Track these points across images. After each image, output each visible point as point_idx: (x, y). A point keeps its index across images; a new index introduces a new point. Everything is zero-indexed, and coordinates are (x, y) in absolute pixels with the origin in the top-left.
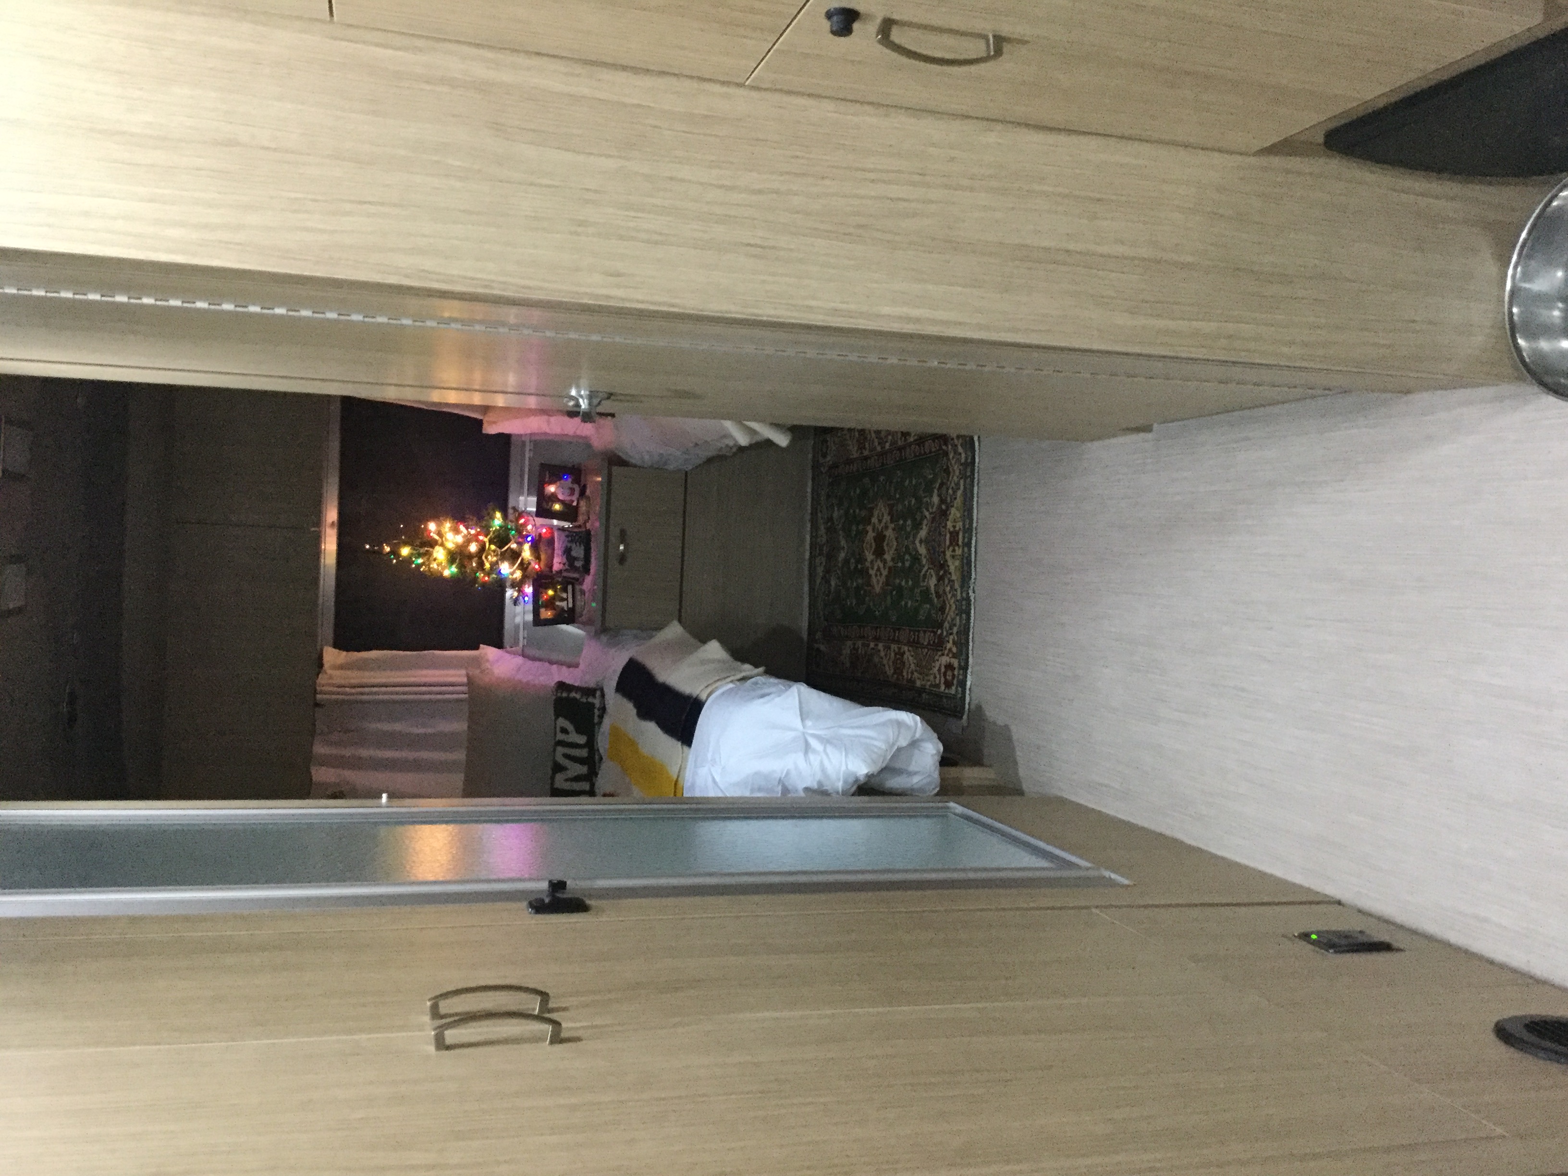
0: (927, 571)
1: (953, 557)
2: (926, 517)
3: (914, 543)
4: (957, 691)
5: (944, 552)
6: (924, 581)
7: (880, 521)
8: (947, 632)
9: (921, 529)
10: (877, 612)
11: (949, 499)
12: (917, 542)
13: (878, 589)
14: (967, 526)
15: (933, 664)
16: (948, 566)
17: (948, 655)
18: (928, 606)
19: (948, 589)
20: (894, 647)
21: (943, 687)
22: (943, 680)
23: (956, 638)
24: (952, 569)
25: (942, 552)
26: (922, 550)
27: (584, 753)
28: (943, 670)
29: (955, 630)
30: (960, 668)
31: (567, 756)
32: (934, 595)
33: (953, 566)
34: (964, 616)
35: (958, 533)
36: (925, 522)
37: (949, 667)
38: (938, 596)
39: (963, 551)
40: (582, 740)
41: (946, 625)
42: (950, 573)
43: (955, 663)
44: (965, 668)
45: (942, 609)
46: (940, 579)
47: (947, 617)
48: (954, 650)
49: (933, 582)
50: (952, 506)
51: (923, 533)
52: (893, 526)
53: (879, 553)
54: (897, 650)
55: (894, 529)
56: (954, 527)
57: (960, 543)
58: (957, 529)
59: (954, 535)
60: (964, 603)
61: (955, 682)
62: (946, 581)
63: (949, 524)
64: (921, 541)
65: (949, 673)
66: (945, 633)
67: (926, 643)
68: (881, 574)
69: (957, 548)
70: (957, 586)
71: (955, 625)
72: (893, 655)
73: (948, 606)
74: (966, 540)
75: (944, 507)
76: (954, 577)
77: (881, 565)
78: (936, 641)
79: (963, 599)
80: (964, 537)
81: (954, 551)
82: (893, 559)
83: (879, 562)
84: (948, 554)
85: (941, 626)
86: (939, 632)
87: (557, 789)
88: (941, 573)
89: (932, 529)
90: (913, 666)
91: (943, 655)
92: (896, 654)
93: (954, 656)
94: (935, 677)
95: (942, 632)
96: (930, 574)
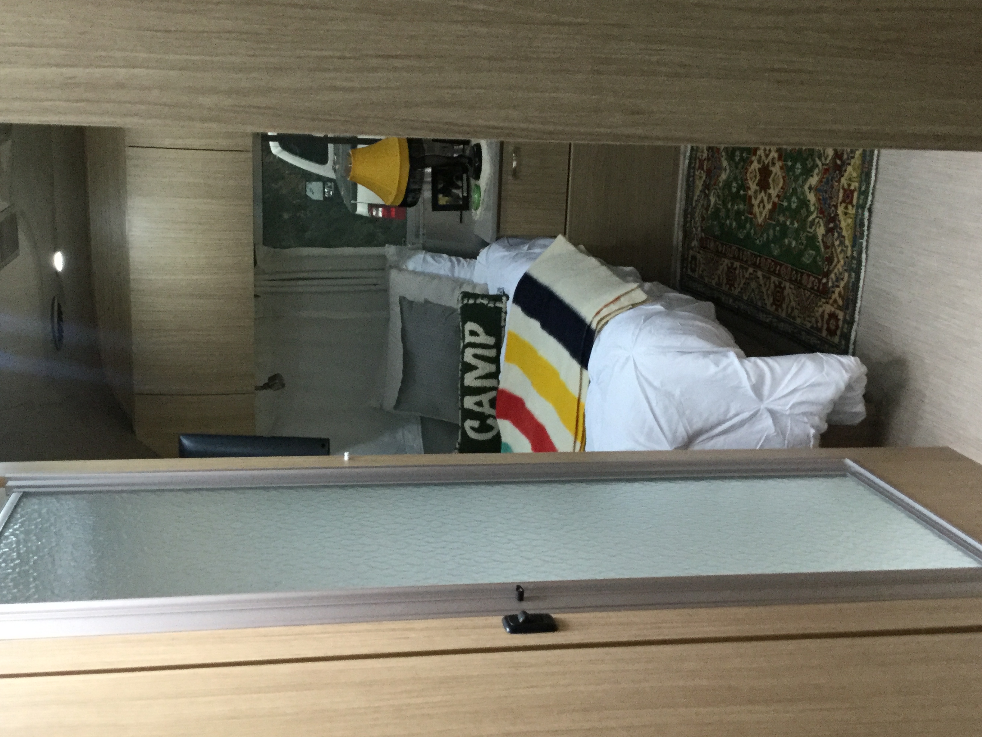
0: (814, 220)
1: (846, 214)
2: (817, 166)
3: (802, 187)
4: (840, 342)
5: (836, 207)
6: (811, 228)
7: (767, 156)
8: (833, 283)
9: (812, 176)
10: (758, 241)
11: (845, 156)
12: (806, 187)
13: (760, 220)
14: (863, 188)
15: (816, 309)
16: (839, 221)
17: (832, 305)
18: (814, 252)
19: (837, 243)
20: (774, 279)
21: (824, 333)
22: (825, 326)
23: (842, 292)
24: (843, 224)
25: (834, 206)
26: (812, 197)
27: (491, 353)
28: (826, 316)
29: (842, 284)
30: (845, 321)
31: (475, 356)
32: (822, 244)
33: (845, 223)
34: (853, 275)
35: (852, 192)
36: (816, 171)
37: (833, 316)
38: (826, 247)
39: (857, 212)
40: (491, 341)
41: (833, 276)
42: (841, 229)
43: (841, 315)
44: (851, 323)
45: (830, 260)
46: (829, 231)
47: (834, 268)
48: (840, 302)
49: (821, 231)
50: (849, 164)
51: (814, 180)
52: (780, 163)
53: (764, 185)
54: (777, 283)
55: (781, 168)
56: (849, 185)
57: (855, 202)
58: (852, 188)
59: (848, 194)
60: (855, 262)
61: (838, 332)
62: (836, 235)
63: (844, 181)
64: (810, 188)
65: (832, 322)
66: (830, 284)
67: (809, 286)
68: (764, 207)
69: (850, 207)
70: (847, 243)
71: (842, 279)
72: (772, 285)
73: (836, 260)
74: (861, 202)
75: (839, 162)
76: (844, 233)
77: (765, 199)
78: (821, 288)
79: (853, 257)
80: (859, 198)
81: (846, 208)
82: (778, 196)
83: (763, 194)
84: (840, 210)
85: (827, 275)
86: (824, 281)
88: (831, 225)
89: (824, 180)
90: (793, 304)
91: (827, 303)
92: (776, 286)
93: (840, 308)
94: (817, 322)
95: (828, 282)
96: (818, 222)
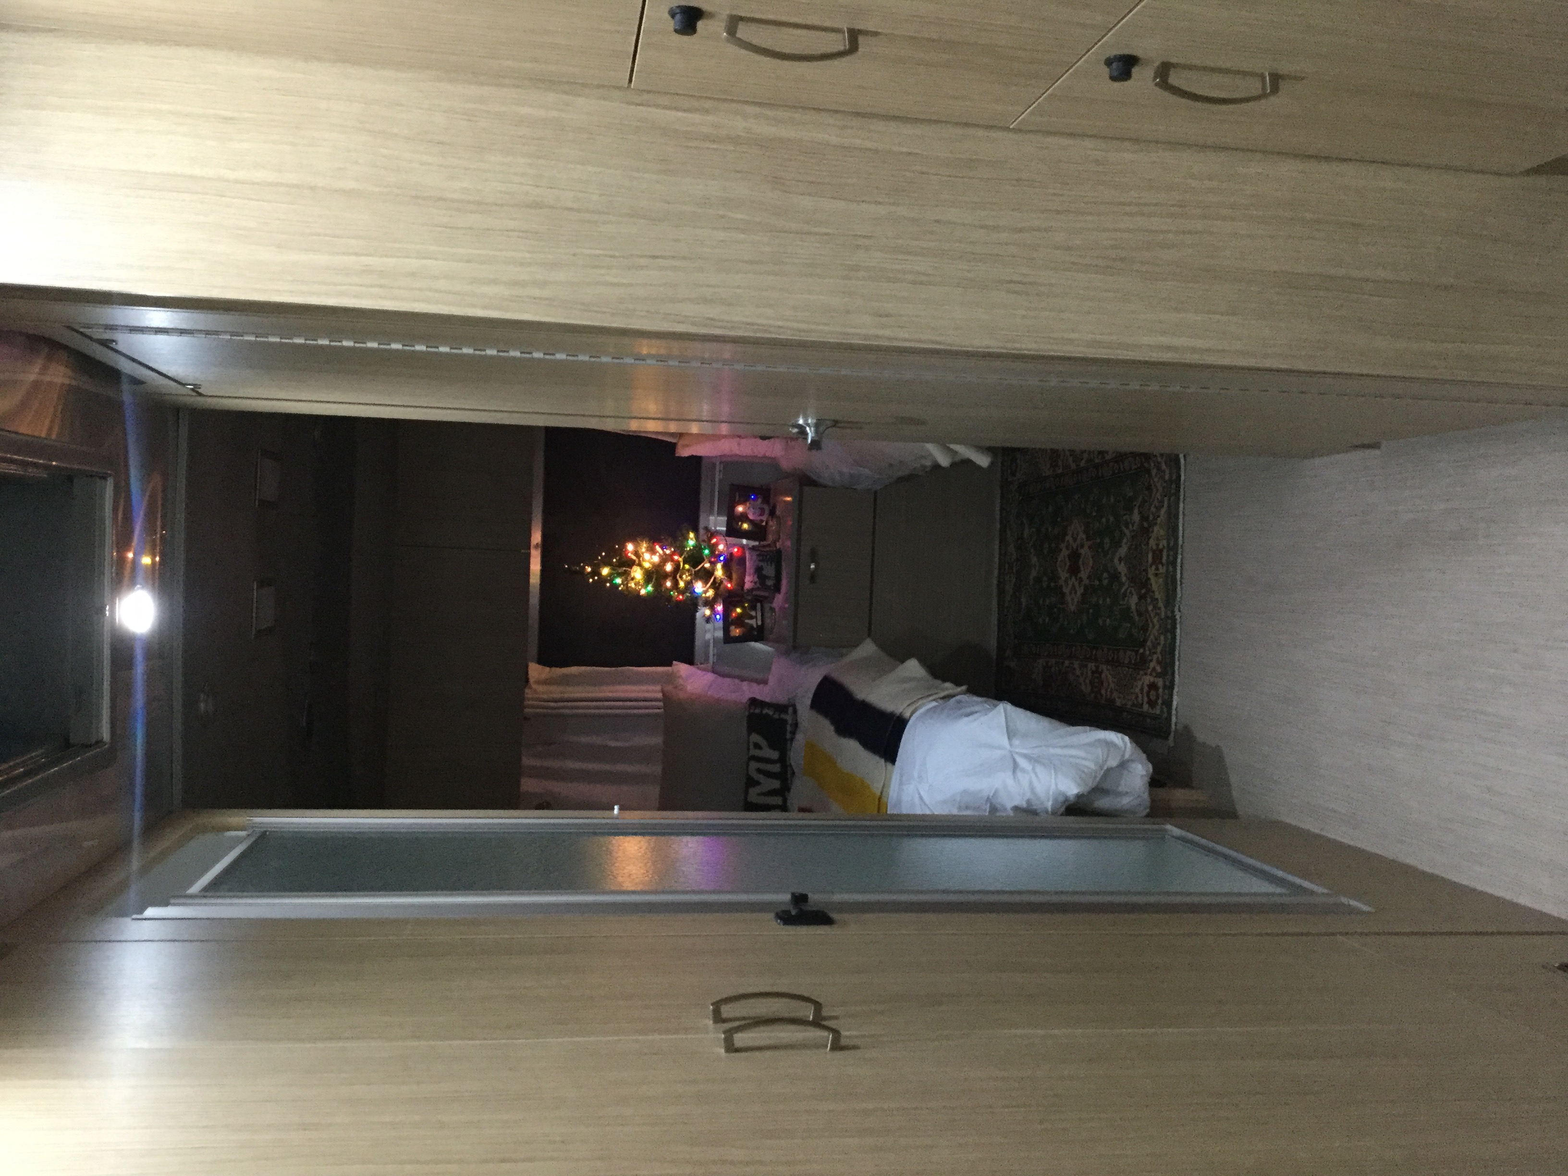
0: (1126, 590)
1: (1156, 575)
2: (1125, 534)
3: (1112, 560)
4: (1162, 711)
5: (1146, 571)
6: (1123, 599)
7: (1075, 540)
8: (1150, 650)
9: (1121, 546)
10: (1072, 631)
11: (1151, 518)
12: (1116, 561)
13: (1073, 608)
14: (1172, 544)
15: (1135, 683)
16: (1151, 585)
17: (1151, 674)
18: (1129, 625)
19: (1150, 608)
20: (1091, 666)
21: (1146, 707)
22: (1146, 699)
23: (1160, 657)
24: (1155, 587)
25: (1144, 570)
26: (1122, 568)
27: (776, 768)
28: (1146, 689)
29: (1159, 649)
30: (1165, 687)
31: (759, 771)
32: (1135, 614)
33: (1156, 585)
34: (1169, 636)
35: (1161, 551)
36: (1125, 540)
37: (1153, 686)
38: (1140, 614)
39: (1167, 570)
40: (775, 755)
41: (1149, 643)
42: (1153, 592)
43: (1160, 682)
44: (1171, 687)
45: (1145, 629)
46: (1142, 597)
47: (1149, 635)
48: (1159, 669)
49: (1134, 600)
50: (1156, 524)
51: (1123, 551)
52: (1089, 543)
53: (1074, 570)
54: (1094, 668)
55: (1090, 548)
56: (1158, 545)
57: (1164, 560)
58: (1161, 546)
59: (1157, 554)
60: (1170, 621)
61: (1160, 701)
62: (1149, 600)
63: (1152, 543)
64: (1120, 560)
65: (1153, 693)
66: (1148, 652)
67: (1126, 662)
68: (1076, 593)
69: (1160, 566)
70: (1161, 604)
71: (1159, 644)
72: (1090, 673)
73: (1151, 625)
74: (1171, 558)
75: (1146, 525)
76: (1157, 595)
77: (1077, 584)
78: (1138, 660)
79: (1167, 617)
80: (1168, 556)
81: (1157, 569)
82: (1089, 577)
83: (1073, 579)
84: (1151, 571)
85: (1142, 644)
86: (1141, 651)
87: (751, 803)
88: (1143, 591)
89: (1133, 547)
90: (1112, 685)
91: (1146, 674)
92: (1093, 672)
93: (1158, 675)
94: (1137, 697)
95: (1145, 651)
96: (1131, 593)
